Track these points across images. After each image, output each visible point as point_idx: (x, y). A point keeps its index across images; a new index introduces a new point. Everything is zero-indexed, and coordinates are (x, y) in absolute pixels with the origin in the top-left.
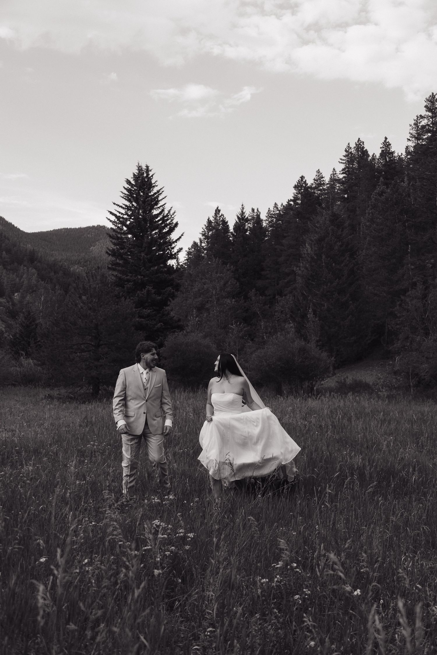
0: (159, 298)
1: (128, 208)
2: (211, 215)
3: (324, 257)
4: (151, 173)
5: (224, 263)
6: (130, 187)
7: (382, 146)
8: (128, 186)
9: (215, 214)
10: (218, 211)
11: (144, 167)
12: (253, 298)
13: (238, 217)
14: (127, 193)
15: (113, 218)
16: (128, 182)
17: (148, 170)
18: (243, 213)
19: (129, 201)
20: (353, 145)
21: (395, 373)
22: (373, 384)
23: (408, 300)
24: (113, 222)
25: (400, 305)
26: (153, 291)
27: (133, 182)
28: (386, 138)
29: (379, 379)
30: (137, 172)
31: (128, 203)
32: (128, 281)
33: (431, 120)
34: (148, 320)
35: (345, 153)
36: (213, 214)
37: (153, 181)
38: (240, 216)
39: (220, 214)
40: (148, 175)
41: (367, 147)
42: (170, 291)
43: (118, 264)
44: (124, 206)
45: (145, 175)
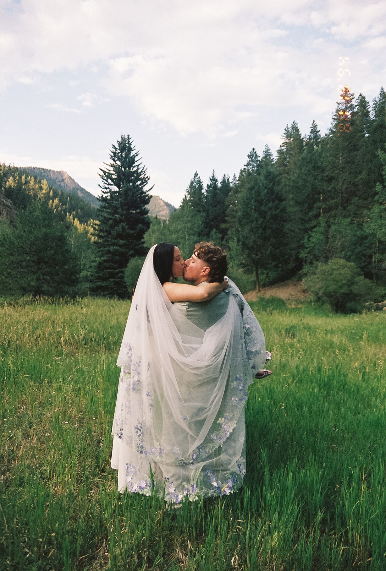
0: (131, 232)
1: (112, 166)
2: (192, 177)
3: (253, 201)
4: (131, 140)
5: (199, 211)
6: (114, 150)
7: (311, 126)
8: (113, 149)
9: (195, 177)
10: (196, 175)
11: (126, 137)
12: (214, 236)
13: (210, 179)
14: (112, 154)
15: (102, 173)
16: (114, 147)
17: (129, 138)
18: (213, 176)
19: (114, 160)
20: (290, 126)
21: (304, 291)
22: (286, 300)
23: (313, 234)
24: (102, 177)
25: (309, 238)
26: (127, 227)
27: (117, 147)
28: (314, 121)
29: (291, 295)
30: (121, 139)
31: (112, 162)
32: (110, 219)
33: (345, 105)
34: (123, 248)
35: (285, 132)
36: (193, 177)
37: (132, 146)
38: (212, 178)
39: (198, 177)
40: (129, 141)
41: (299, 127)
42: (140, 227)
43: (105, 207)
44: (110, 165)
45: (127, 142)
